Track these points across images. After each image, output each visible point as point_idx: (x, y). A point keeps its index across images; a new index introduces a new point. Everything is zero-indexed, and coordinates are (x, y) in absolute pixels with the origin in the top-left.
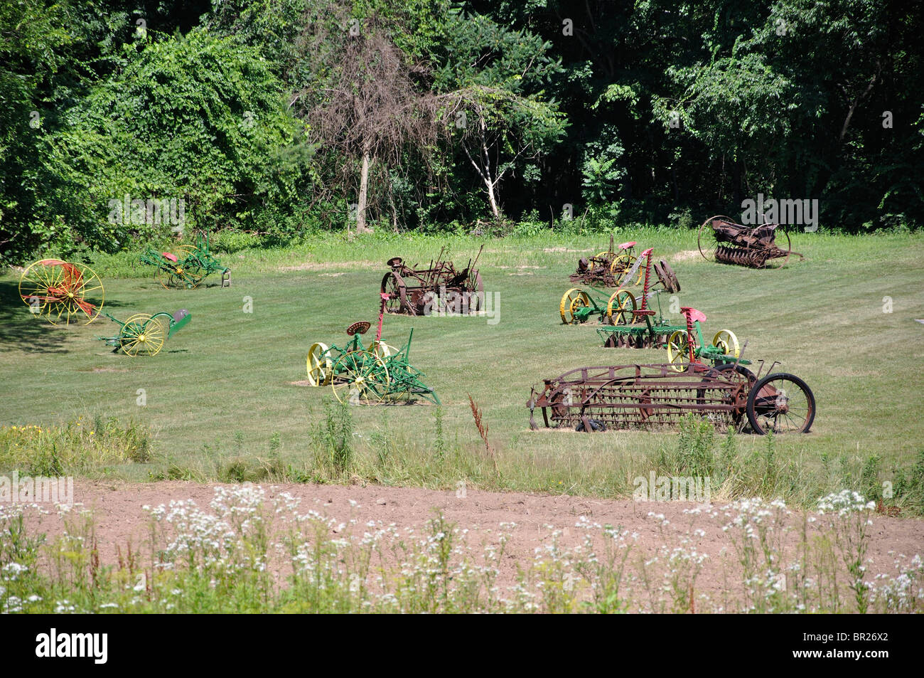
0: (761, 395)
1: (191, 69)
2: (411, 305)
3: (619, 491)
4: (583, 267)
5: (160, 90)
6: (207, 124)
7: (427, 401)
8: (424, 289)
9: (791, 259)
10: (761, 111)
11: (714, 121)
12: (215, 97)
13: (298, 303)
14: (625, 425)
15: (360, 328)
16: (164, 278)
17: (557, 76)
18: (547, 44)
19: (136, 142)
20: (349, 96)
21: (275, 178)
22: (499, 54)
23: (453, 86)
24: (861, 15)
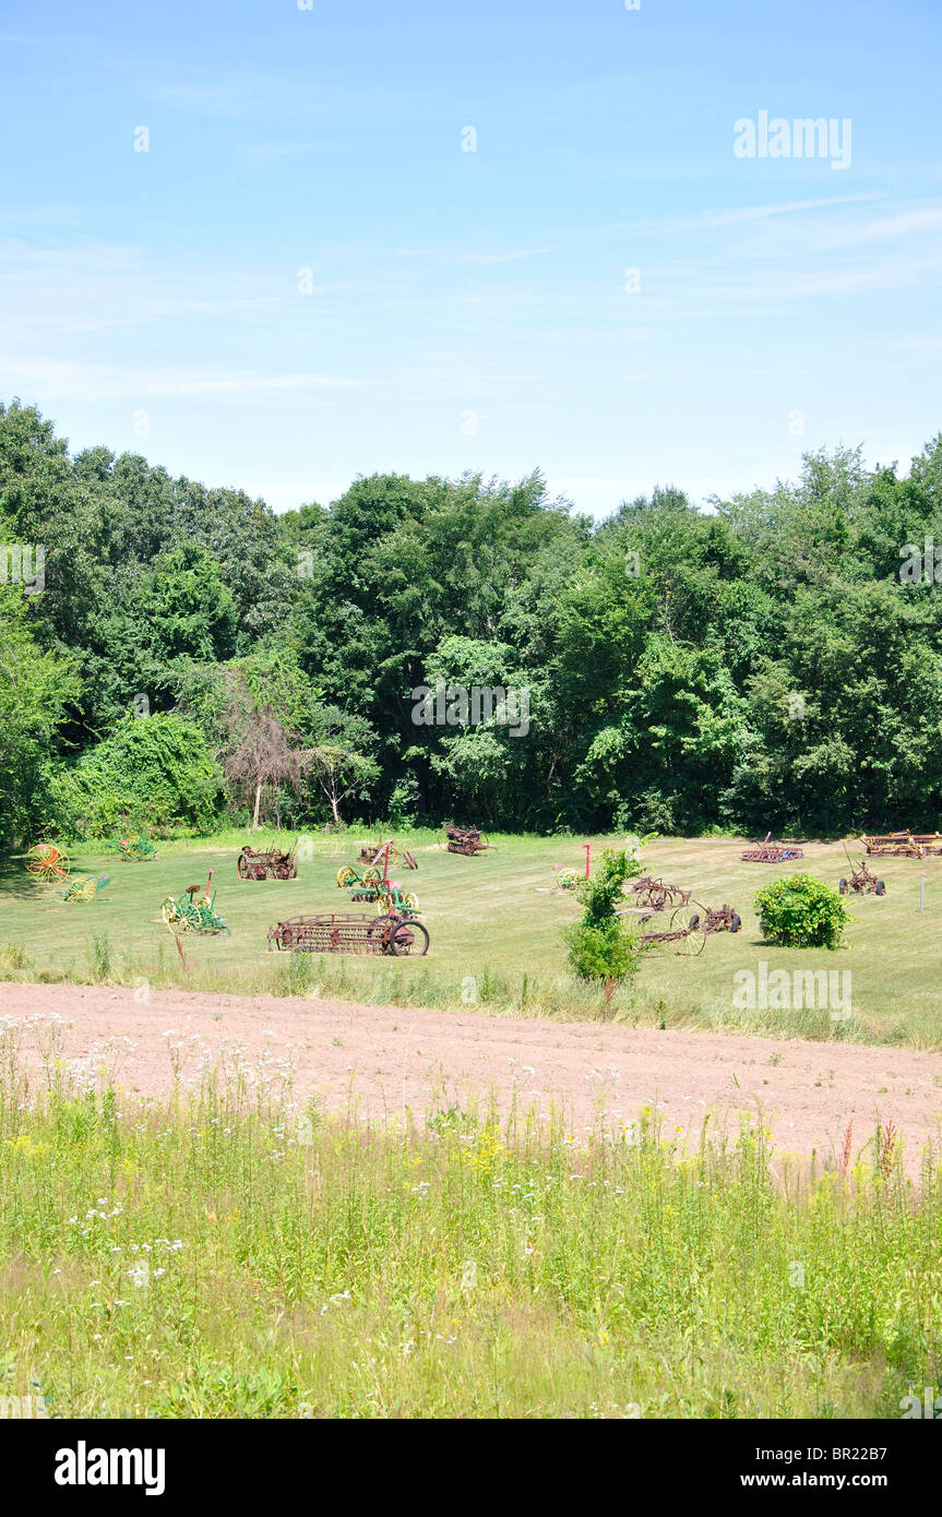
0: (398, 933)
1: (153, 735)
2: (254, 874)
4: (364, 853)
5: (135, 747)
6: (161, 766)
7: (223, 933)
8: (262, 865)
9: (488, 852)
10: (491, 764)
11: (466, 769)
13: (191, 872)
14: (323, 950)
15: (193, 890)
16: (120, 856)
17: (375, 742)
18: (371, 723)
19: (120, 777)
20: (250, 751)
21: (200, 798)
22: (342, 728)
23: (312, 746)
24: (545, 713)
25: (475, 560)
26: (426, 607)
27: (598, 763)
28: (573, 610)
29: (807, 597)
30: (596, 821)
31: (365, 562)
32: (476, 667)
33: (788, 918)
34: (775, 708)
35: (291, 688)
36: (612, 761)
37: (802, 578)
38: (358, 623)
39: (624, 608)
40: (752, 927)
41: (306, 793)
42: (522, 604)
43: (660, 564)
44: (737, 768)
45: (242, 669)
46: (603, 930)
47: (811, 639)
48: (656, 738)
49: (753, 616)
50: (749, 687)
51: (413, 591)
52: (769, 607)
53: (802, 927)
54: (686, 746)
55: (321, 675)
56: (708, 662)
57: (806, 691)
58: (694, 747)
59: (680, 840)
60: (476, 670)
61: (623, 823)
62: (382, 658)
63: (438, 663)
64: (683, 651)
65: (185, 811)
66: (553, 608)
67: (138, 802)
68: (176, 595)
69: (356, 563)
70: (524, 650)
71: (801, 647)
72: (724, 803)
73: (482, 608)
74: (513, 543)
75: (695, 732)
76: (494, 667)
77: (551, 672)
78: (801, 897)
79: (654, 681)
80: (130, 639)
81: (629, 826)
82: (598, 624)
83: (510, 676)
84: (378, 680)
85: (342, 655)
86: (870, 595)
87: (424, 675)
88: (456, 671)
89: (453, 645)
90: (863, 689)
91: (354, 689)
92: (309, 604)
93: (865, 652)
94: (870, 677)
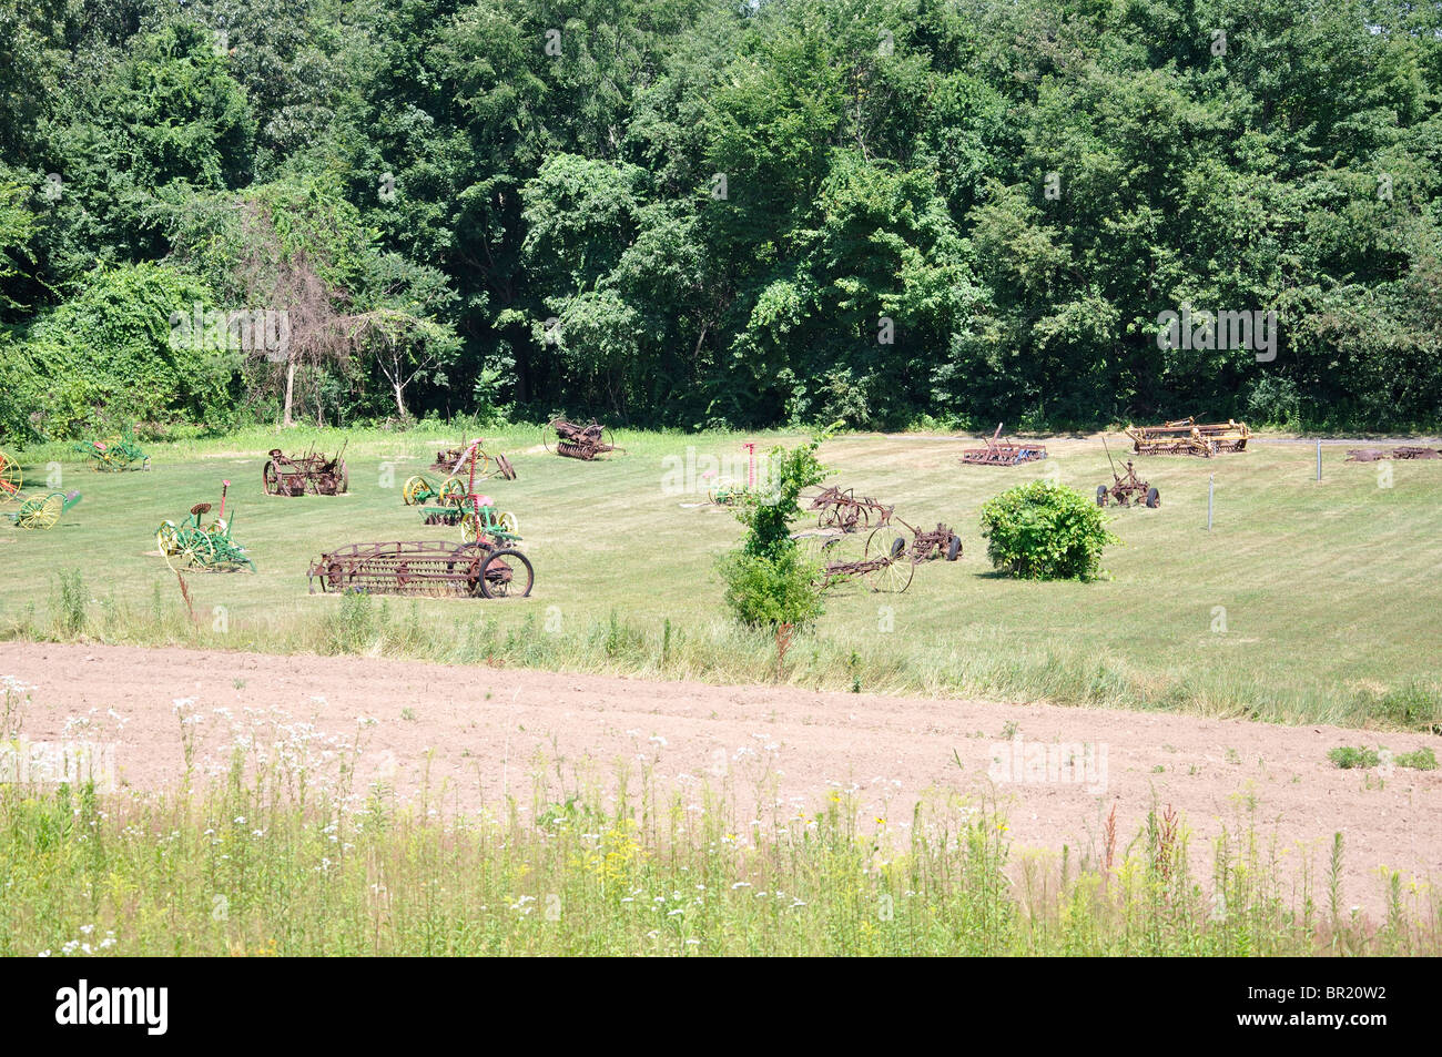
0: (491, 566)
1: (139, 293)
2: (287, 488)
3: (295, 648)
4: (441, 458)
5: (111, 310)
6: (150, 337)
7: (246, 569)
8: (298, 476)
9: (614, 454)
10: (616, 333)
11: (582, 342)
12: (158, 315)
13: (197, 485)
14: (385, 590)
15: (200, 510)
16: (95, 464)
17: (454, 303)
18: (448, 278)
19: (92, 352)
21: (207, 382)
22: (407, 284)
23: (365, 309)
24: (689, 262)
25: (590, 46)
26: (522, 112)
27: (764, 332)
28: (728, 116)
29: (1053, 95)
30: (763, 412)
31: (435, 49)
32: (594, 198)
33: (1027, 539)
34: (1008, 251)
35: (334, 227)
36: (784, 328)
37: (1047, 67)
38: (427, 136)
39: (799, 112)
40: (977, 553)
41: (357, 375)
42: (657, 108)
43: (849, 50)
44: (956, 336)
45: (264, 201)
46: (773, 559)
47: (1060, 154)
48: (844, 295)
49: (978, 123)
50: (972, 223)
51: (504, 90)
52: (1000, 111)
53: (1045, 552)
54: (886, 306)
55: (376, 210)
56: (915, 188)
57: (1052, 228)
58: (896, 307)
59: (877, 436)
60: (594, 202)
61: (799, 414)
62: (468, 180)
63: (540, 192)
64: (882, 173)
65: (187, 401)
66: (700, 114)
67: (118, 388)
68: (165, 94)
69: (422, 49)
70: (659, 173)
71: (1047, 166)
72: (939, 385)
73: (601, 114)
74: (644, 22)
75: (898, 286)
76: (618, 198)
77: (699, 205)
78: (1045, 510)
79: (841, 215)
80: (100, 157)
81: (808, 418)
82: (763, 136)
83: (642, 210)
84: (457, 216)
85: (406, 181)
86: (1141, 90)
87: (522, 209)
88: (565, 203)
89: (561, 167)
90: (1131, 223)
91: (423, 230)
92: (356, 109)
93: (1134, 172)
94: (1140, 207)
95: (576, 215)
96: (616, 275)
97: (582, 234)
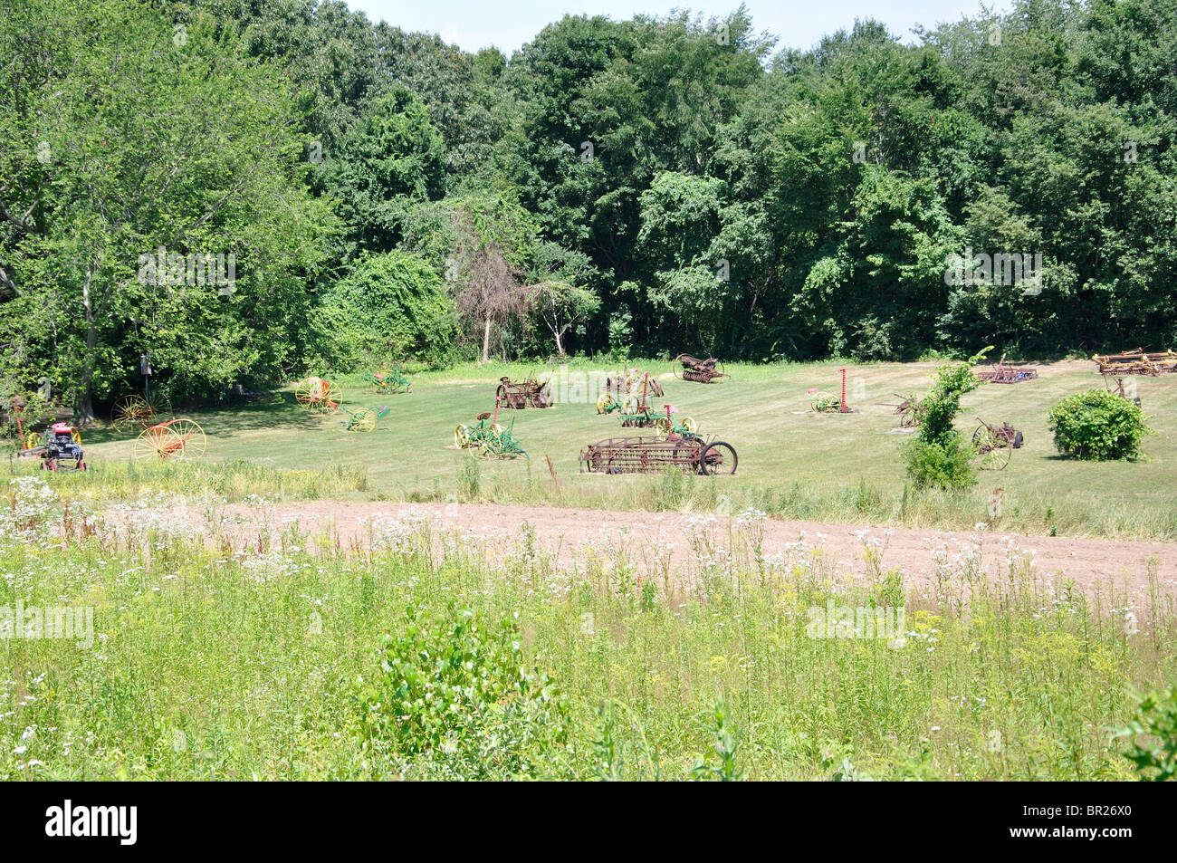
0: (708, 454)
1: (391, 272)
2: (513, 403)
5: (374, 284)
6: (399, 302)
7: (521, 457)
8: (520, 395)
9: (725, 378)
10: (707, 296)
11: (682, 302)
12: (404, 287)
13: (450, 402)
14: (633, 471)
15: (484, 416)
16: (375, 389)
17: (595, 276)
18: (590, 258)
19: (360, 313)
20: (479, 287)
21: (437, 332)
22: (563, 264)
23: (537, 281)
24: (760, 245)
25: (685, 96)
26: (638, 144)
27: (815, 293)
28: (789, 145)
29: (1024, 124)
30: (812, 349)
31: (575, 102)
32: (691, 202)
33: (1087, 432)
34: (996, 234)
35: (514, 225)
36: (829, 290)
37: (1018, 104)
38: (570, 161)
39: (840, 139)
40: (1042, 441)
41: (528, 327)
42: (734, 139)
43: (876, 94)
44: (953, 294)
45: (467, 208)
46: (943, 445)
47: (1032, 165)
48: (872, 266)
49: (966, 144)
50: (968, 215)
51: (626, 129)
52: (982, 135)
53: (1101, 440)
54: (904, 274)
55: (538, 214)
56: (923, 191)
57: (1027, 216)
58: (911, 274)
59: (897, 365)
60: (690, 205)
61: (840, 350)
62: (602, 192)
63: (653, 199)
64: (899, 181)
66: (768, 142)
67: (379, 337)
68: (391, 137)
69: (568, 102)
70: (738, 184)
71: (1018, 172)
72: (943, 328)
73: (693, 145)
74: (722, 80)
75: (914, 260)
76: (708, 202)
77: (765, 205)
78: (1099, 411)
79: (870, 212)
80: (347, 182)
81: (845, 353)
82: (814, 157)
83: (726, 210)
84: (593, 217)
85: (557, 193)
86: (1093, 118)
87: (640, 211)
88: (670, 206)
89: (665, 181)
90: (1087, 212)
91: (570, 228)
92: (522, 144)
93: (1089, 175)
94: (1093, 201)
95: (678, 214)
96: (706, 256)
97: (682, 227)
